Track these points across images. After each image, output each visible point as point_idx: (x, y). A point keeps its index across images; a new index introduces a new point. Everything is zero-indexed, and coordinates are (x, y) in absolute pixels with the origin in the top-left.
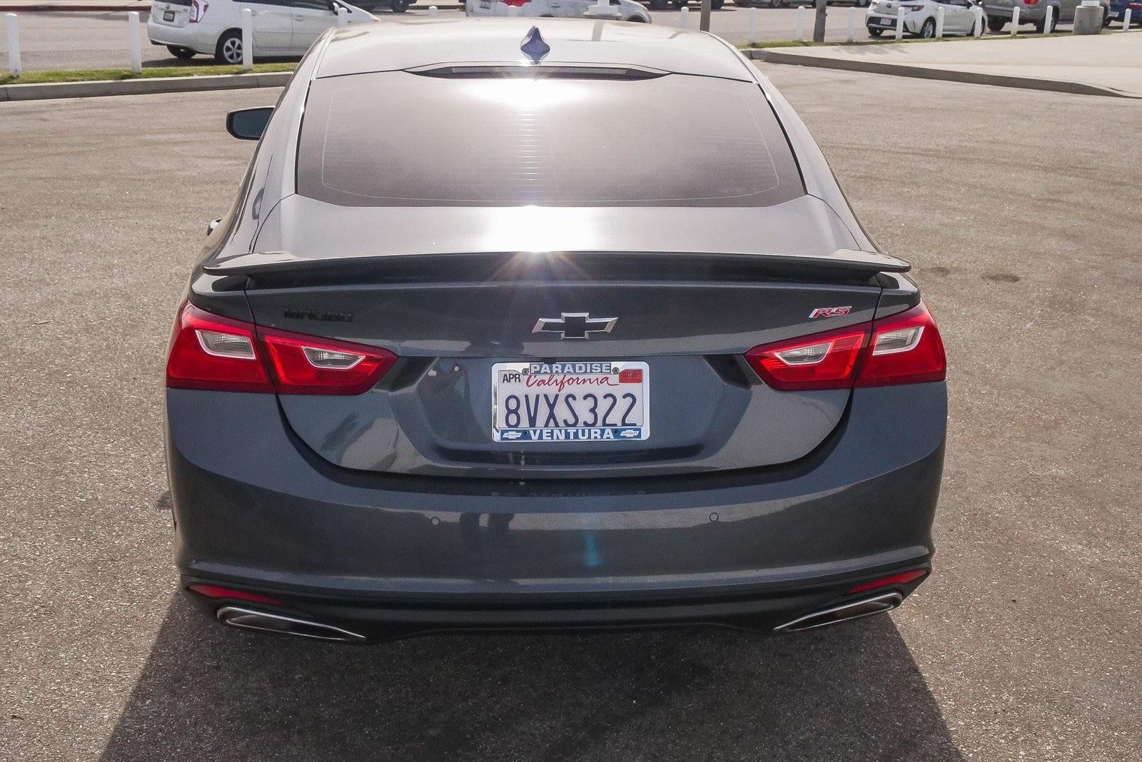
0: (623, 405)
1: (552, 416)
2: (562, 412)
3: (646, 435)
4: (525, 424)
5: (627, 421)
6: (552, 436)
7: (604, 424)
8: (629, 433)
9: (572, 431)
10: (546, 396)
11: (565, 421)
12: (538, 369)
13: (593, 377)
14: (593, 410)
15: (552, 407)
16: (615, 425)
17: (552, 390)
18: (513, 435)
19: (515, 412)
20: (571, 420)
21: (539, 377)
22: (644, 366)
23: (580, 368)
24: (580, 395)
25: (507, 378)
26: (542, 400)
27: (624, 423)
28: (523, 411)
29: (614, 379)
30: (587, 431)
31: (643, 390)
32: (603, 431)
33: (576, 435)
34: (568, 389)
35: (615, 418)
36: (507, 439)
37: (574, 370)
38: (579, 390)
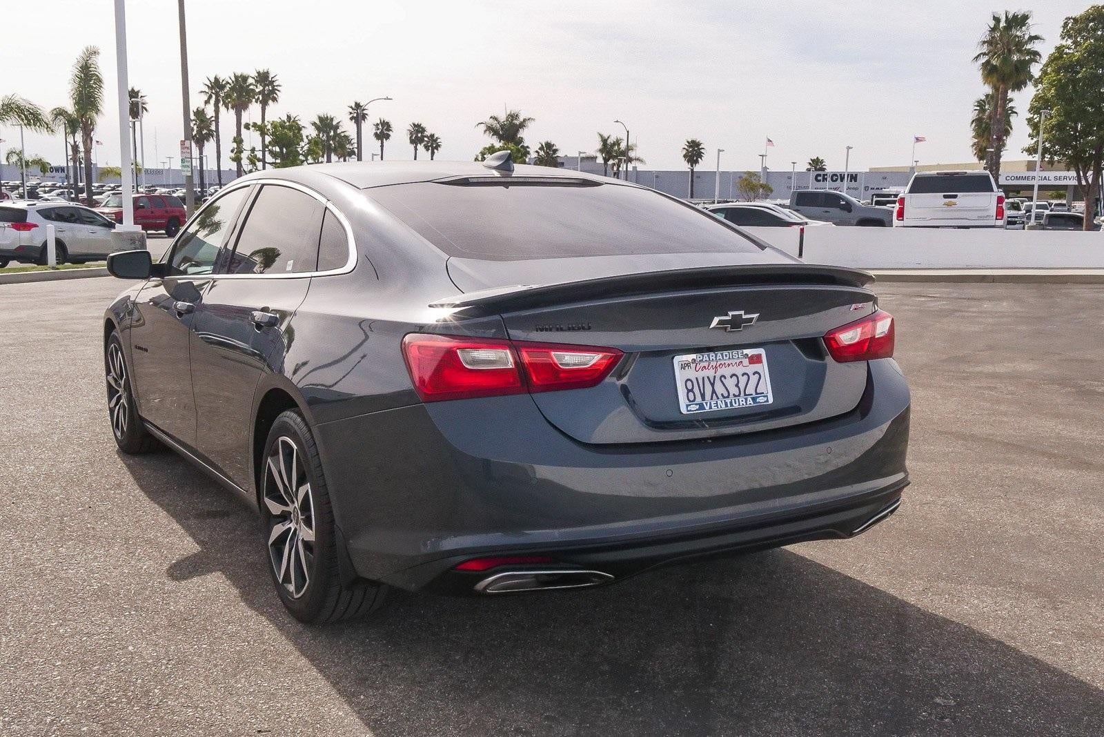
0: (754, 379)
1: (714, 392)
2: (719, 389)
3: (771, 401)
4: (699, 400)
5: (758, 391)
6: (717, 406)
7: (745, 395)
8: (761, 400)
9: (728, 401)
10: (708, 377)
11: (722, 395)
12: (701, 358)
13: (734, 362)
14: (737, 385)
15: (713, 385)
16: (752, 395)
17: (711, 373)
18: (694, 407)
19: (692, 390)
20: (726, 394)
21: (702, 364)
22: (761, 351)
23: (726, 356)
24: (728, 375)
25: (685, 366)
26: (706, 380)
27: (757, 394)
28: (696, 390)
29: (746, 362)
30: (737, 400)
31: (764, 368)
32: (746, 399)
33: (732, 405)
34: (721, 371)
35: (750, 390)
36: (691, 411)
37: (723, 358)
38: (727, 371)
